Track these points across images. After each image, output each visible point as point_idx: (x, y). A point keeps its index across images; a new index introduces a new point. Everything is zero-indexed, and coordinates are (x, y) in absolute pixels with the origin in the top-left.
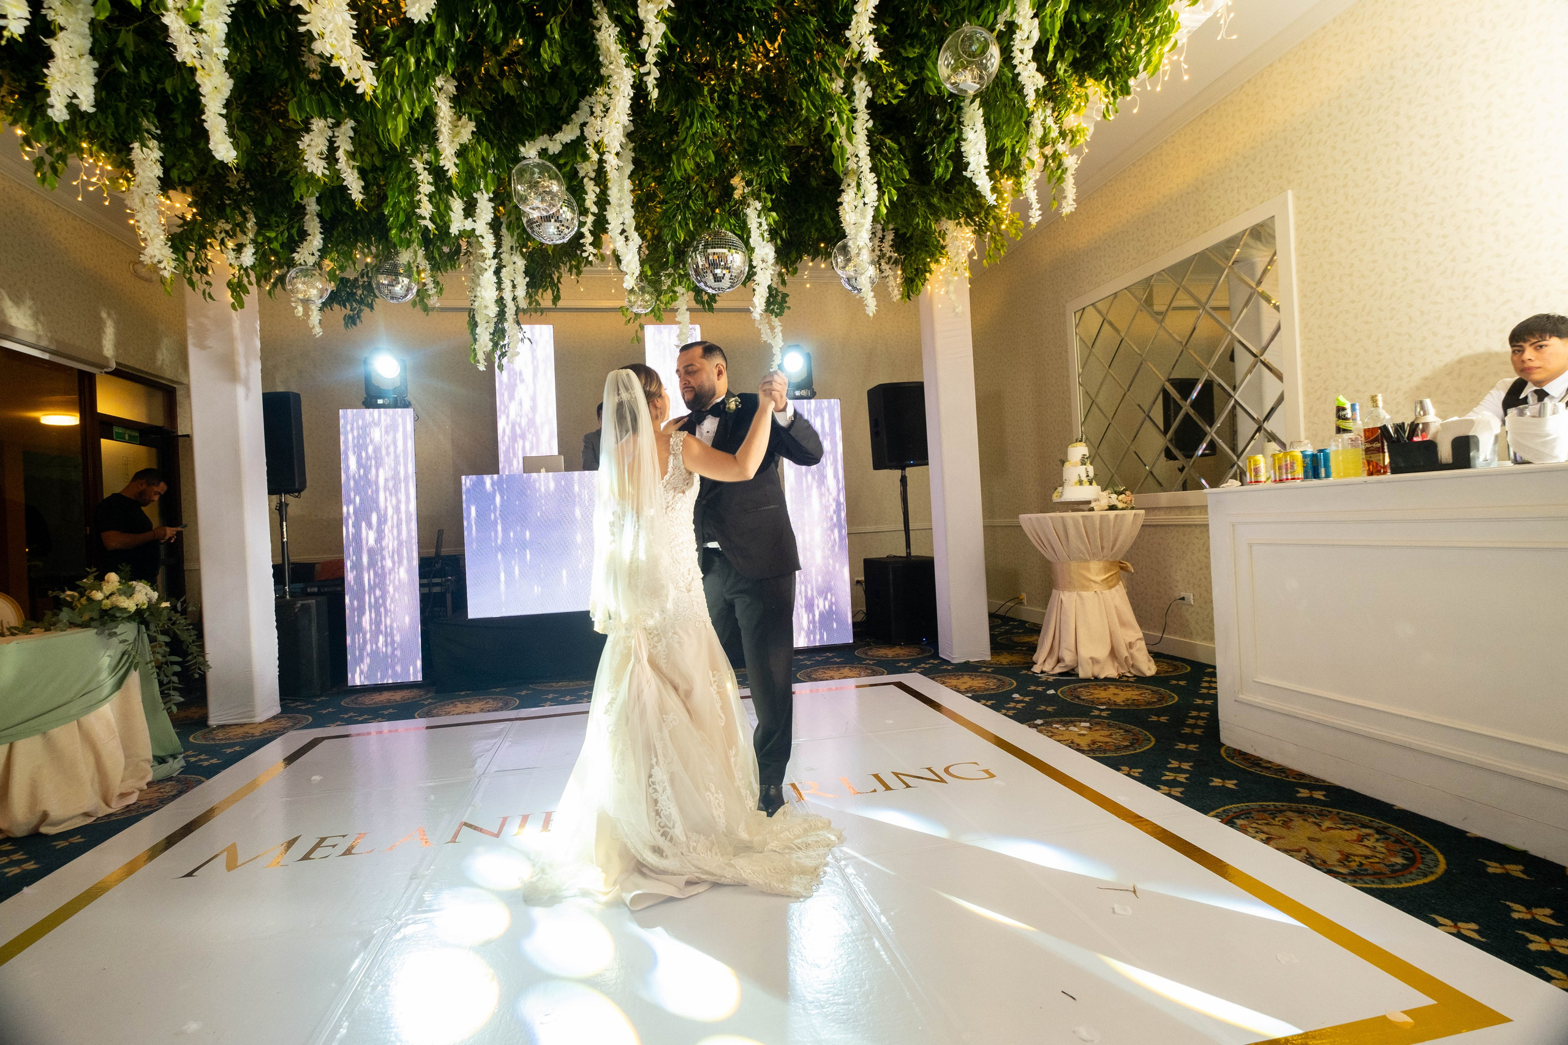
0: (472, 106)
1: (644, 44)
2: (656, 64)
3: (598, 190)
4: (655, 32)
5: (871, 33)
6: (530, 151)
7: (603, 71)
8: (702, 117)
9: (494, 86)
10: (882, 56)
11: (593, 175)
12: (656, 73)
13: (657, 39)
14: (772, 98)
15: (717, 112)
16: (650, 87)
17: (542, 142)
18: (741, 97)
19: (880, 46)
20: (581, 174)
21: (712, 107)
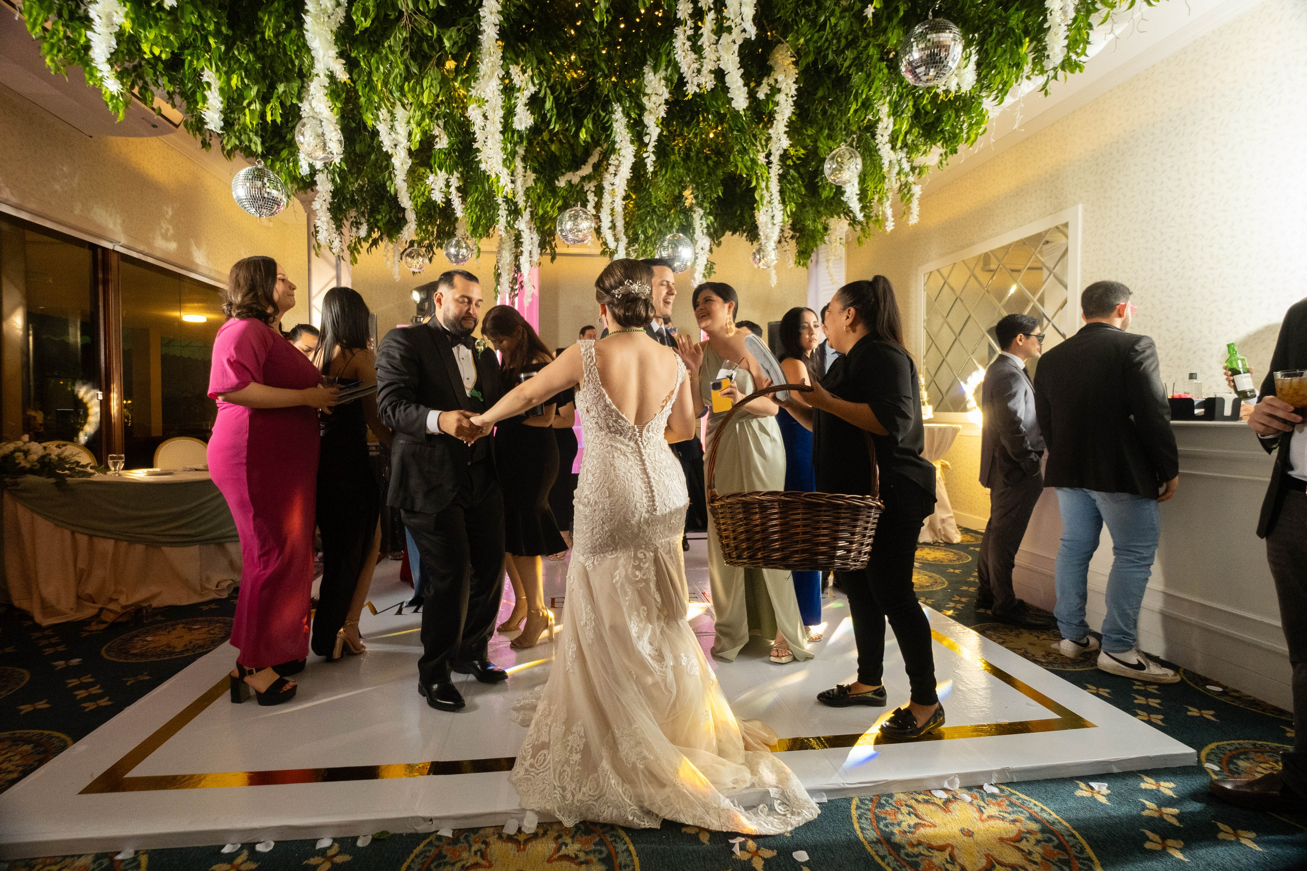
0: (532, 161)
1: (646, 139)
2: (653, 152)
3: (596, 199)
4: (654, 132)
5: (786, 132)
6: (562, 183)
7: (617, 146)
8: (673, 167)
9: (546, 148)
10: (791, 145)
11: (593, 189)
12: (653, 157)
13: (655, 137)
14: (718, 153)
15: (682, 164)
16: (648, 166)
17: (569, 176)
18: (698, 153)
19: (790, 140)
20: (586, 189)
21: (678, 159)
